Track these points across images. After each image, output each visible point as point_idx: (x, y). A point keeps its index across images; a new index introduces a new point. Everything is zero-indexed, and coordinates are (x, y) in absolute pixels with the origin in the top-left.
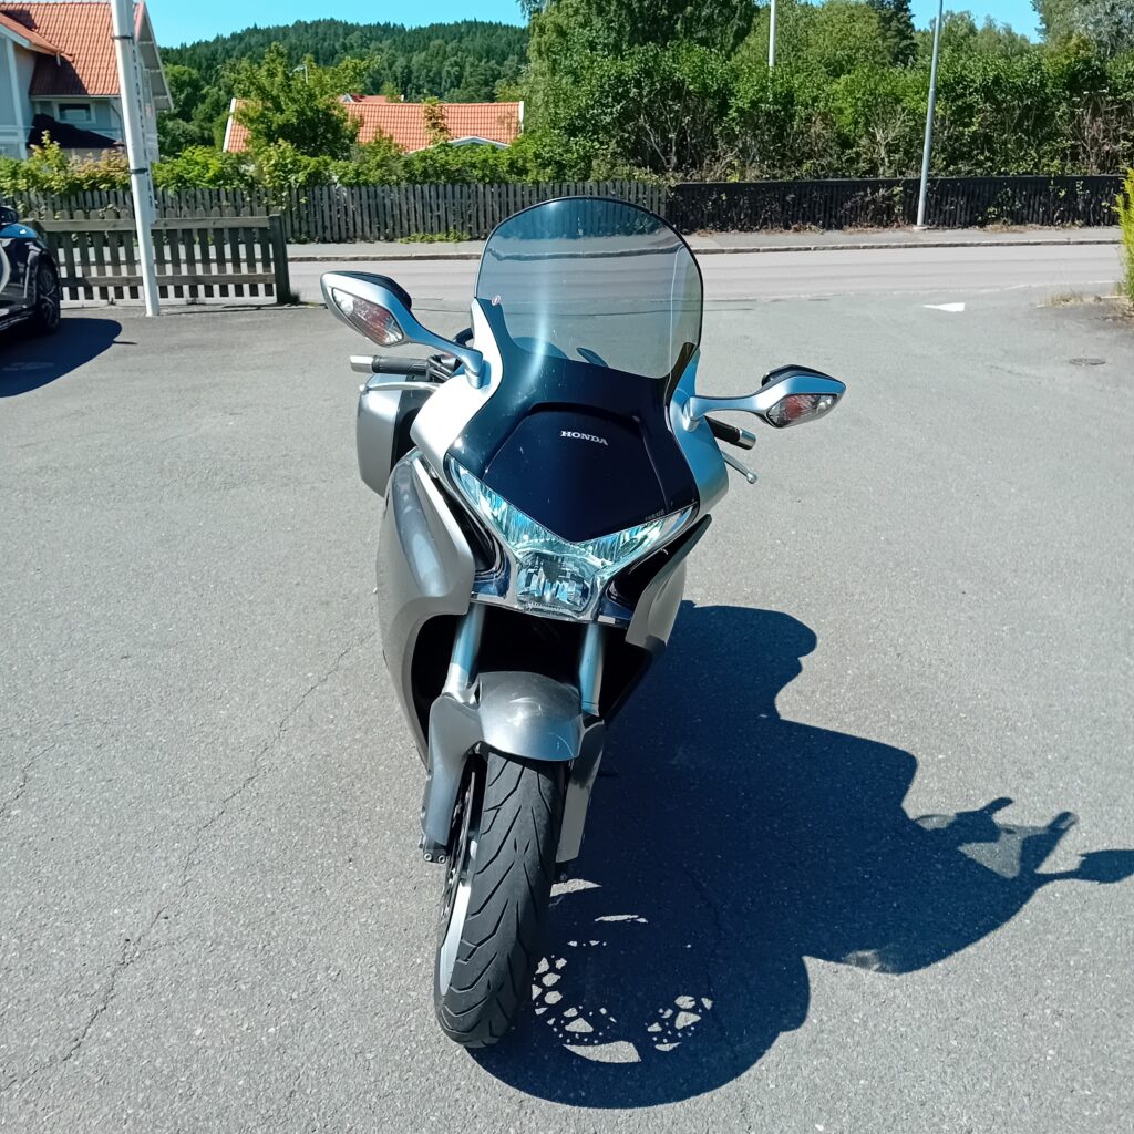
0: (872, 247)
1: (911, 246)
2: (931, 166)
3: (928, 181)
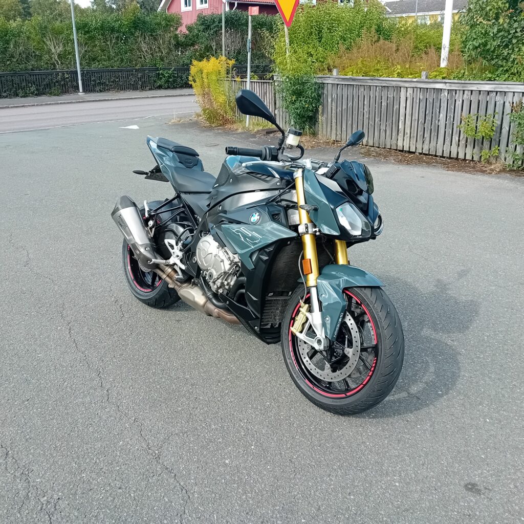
0: (64, 103)
1: (82, 102)
2: (81, 64)
3: (81, 71)
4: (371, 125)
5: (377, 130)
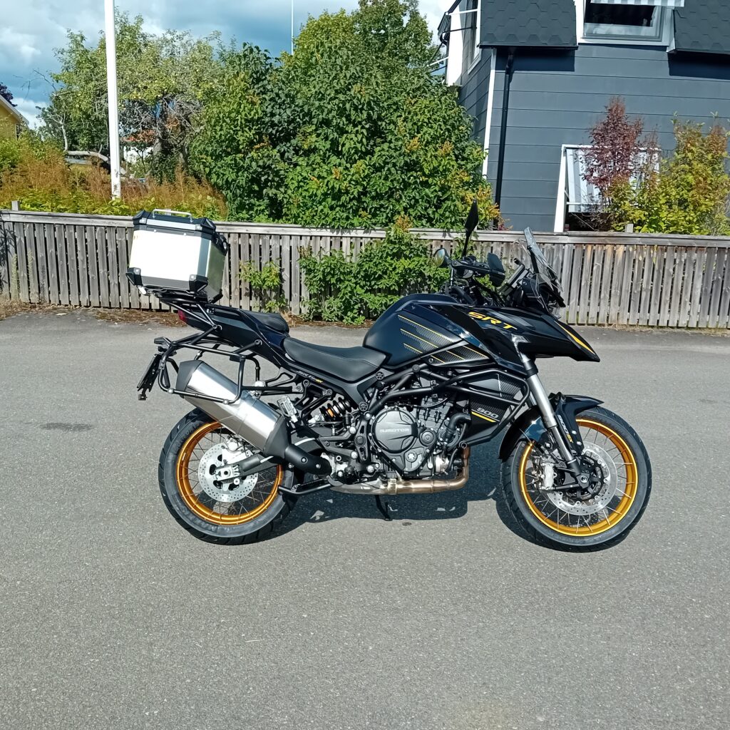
4: (92, 278)
5: (105, 284)
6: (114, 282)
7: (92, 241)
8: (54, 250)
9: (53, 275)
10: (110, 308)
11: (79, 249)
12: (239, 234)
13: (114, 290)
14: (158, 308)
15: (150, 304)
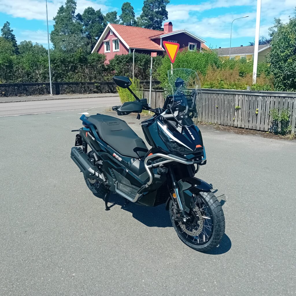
2: (52, 80)
3: (52, 83)
4: (219, 113)
5: (223, 116)
6: (226, 115)
7: (220, 99)
8: (208, 102)
9: (207, 112)
10: (224, 125)
11: (216, 102)
12: (275, 97)
13: (226, 118)
14: (240, 127)
15: (238, 125)
